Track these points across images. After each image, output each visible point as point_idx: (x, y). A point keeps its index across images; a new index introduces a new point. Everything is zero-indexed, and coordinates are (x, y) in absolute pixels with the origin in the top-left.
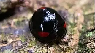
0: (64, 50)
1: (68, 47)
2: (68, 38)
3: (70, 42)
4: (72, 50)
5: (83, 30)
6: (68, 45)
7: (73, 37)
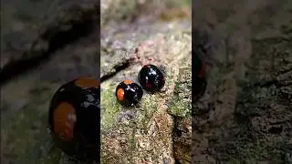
0: (200, 129)
1: (208, 122)
2: (211, 101)
3: (214, 109)
4: (219, 127)
5: (247, 80)
6: (208, 118)
7: (221, 98)
